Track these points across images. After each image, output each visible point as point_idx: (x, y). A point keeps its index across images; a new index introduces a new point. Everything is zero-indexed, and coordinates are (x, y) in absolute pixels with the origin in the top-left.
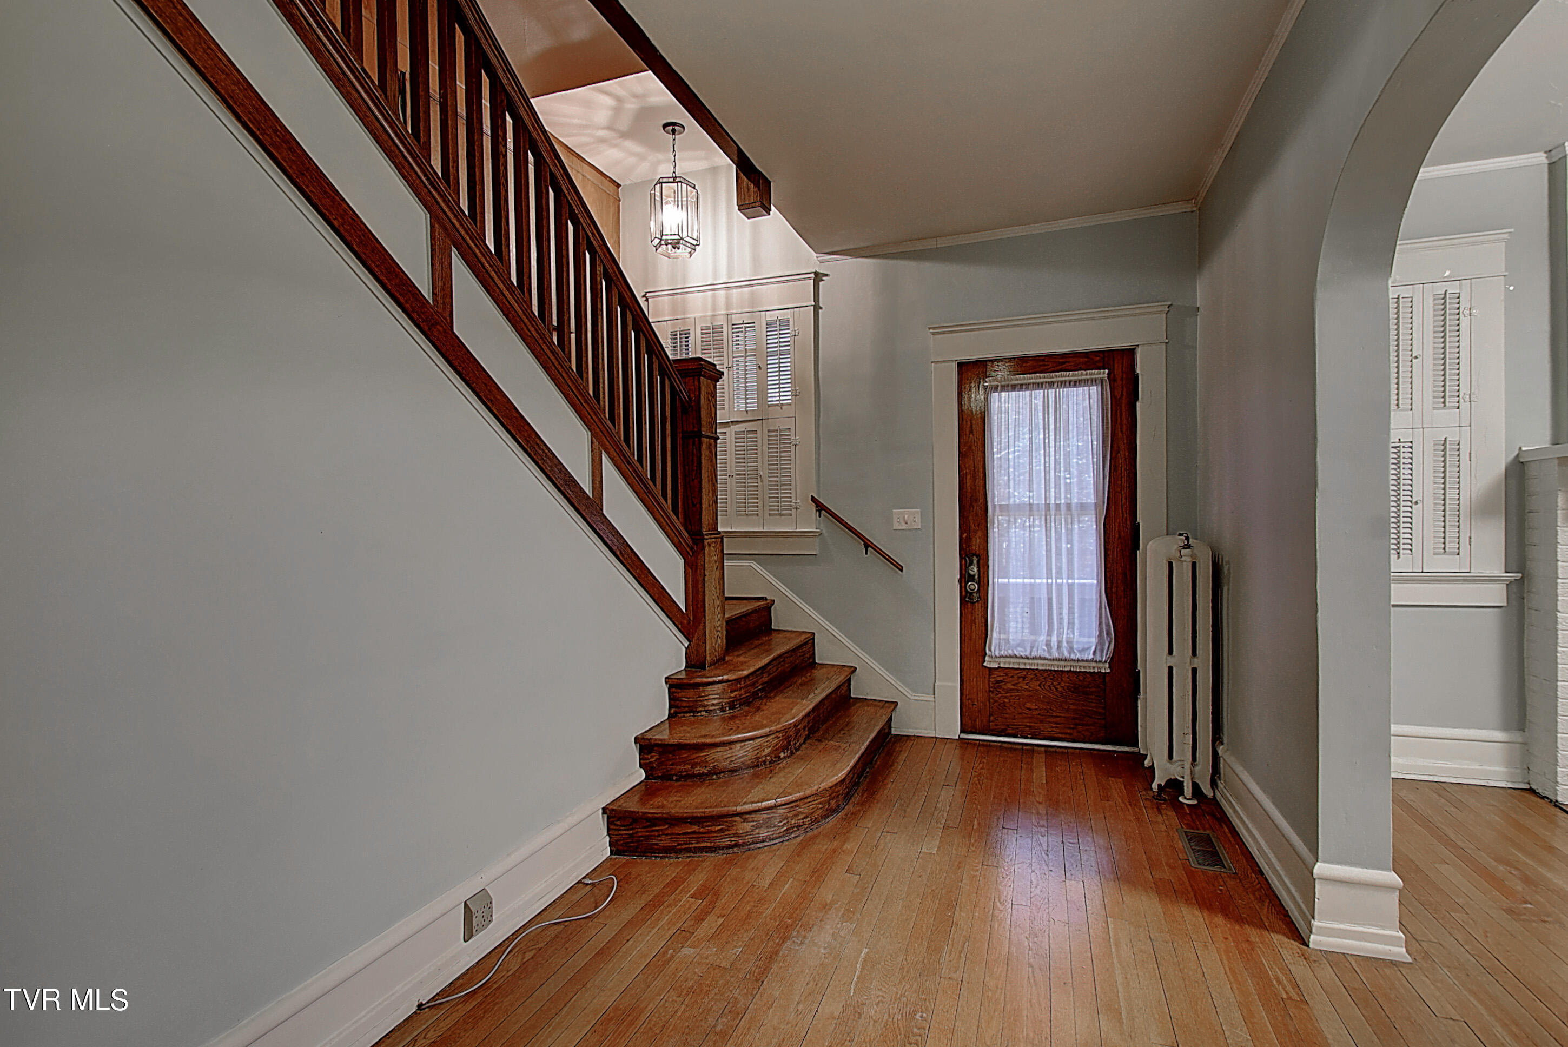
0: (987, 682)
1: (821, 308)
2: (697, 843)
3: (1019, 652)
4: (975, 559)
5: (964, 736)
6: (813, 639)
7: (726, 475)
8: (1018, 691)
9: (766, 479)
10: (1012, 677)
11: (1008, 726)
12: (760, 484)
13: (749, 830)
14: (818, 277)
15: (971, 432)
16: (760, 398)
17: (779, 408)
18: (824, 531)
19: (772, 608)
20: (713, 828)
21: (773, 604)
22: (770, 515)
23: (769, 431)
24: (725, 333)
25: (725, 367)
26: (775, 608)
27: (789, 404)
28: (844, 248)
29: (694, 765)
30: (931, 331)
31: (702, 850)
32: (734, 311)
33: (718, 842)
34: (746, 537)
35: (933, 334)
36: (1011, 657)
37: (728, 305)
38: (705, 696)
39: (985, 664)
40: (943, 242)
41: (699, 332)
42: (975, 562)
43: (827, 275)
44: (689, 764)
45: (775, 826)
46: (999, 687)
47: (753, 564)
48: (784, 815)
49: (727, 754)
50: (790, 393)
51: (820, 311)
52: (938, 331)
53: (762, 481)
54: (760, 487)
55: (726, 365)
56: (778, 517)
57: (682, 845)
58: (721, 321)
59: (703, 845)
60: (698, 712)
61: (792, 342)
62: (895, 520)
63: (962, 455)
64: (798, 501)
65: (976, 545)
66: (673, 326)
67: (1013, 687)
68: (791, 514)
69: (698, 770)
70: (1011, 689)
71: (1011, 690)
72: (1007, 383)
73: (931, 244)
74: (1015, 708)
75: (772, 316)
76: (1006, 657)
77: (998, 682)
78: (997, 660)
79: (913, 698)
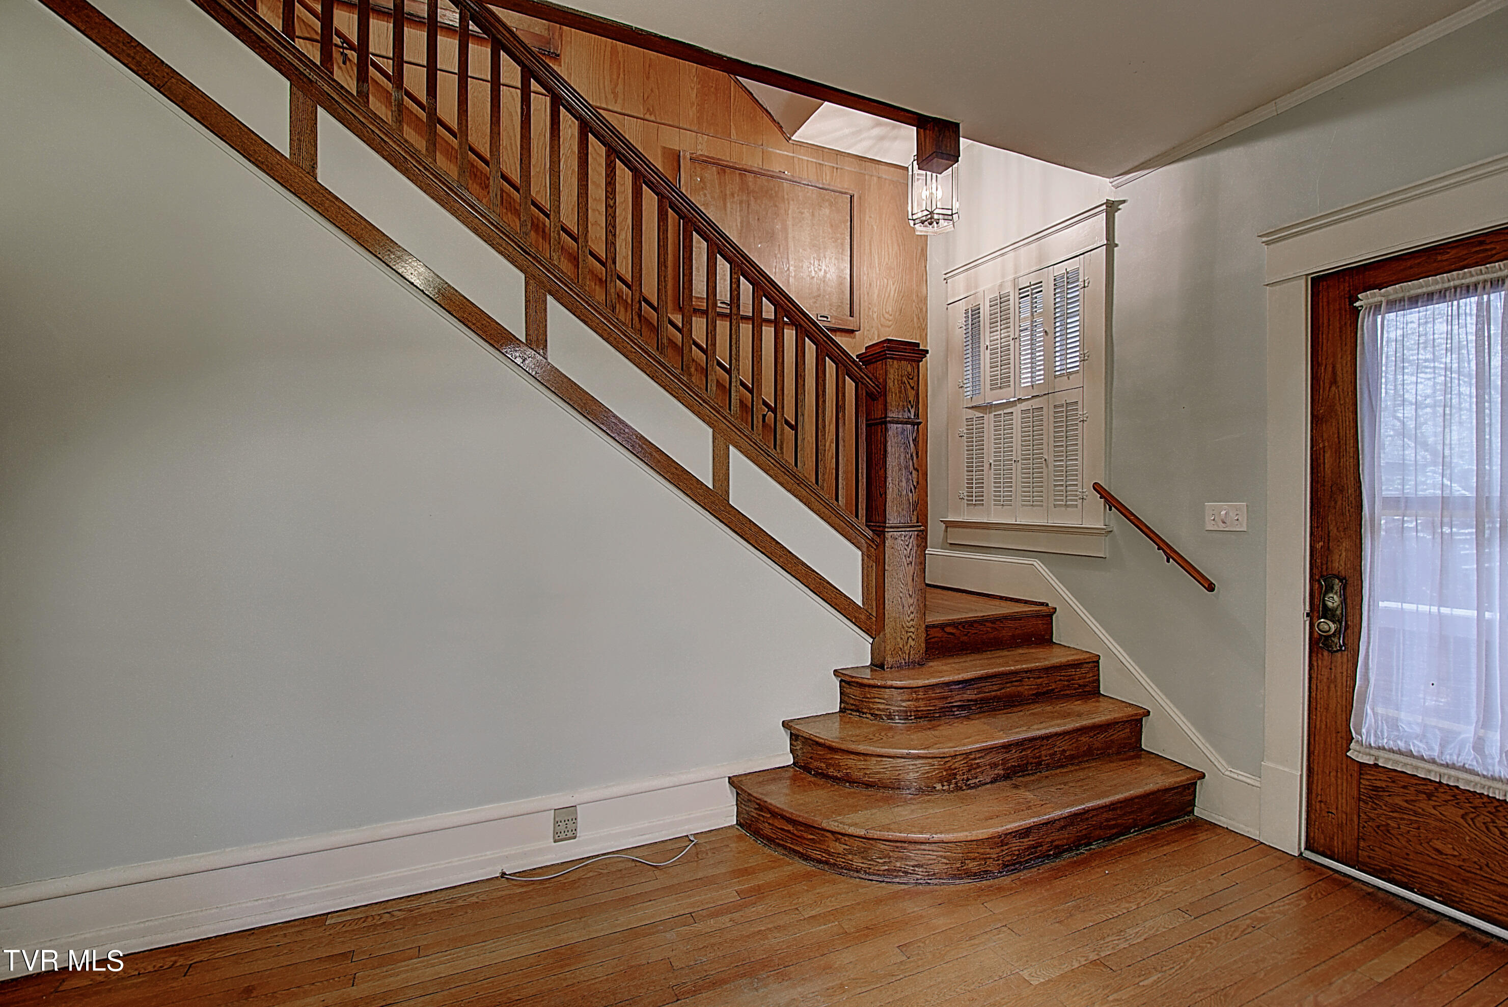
0: (1355, 782)
1: (1117, 245)
2: (791, 844)
3: (1417, 747)
4: (1337, 582)
5: (1308, 854)
6: (1098, 662)
7: (1011, 460)
8: (1416, 813)
9: (1051, 464)
10: (1404, 787)
11: (1392, 865)
12: (1045, 470)
13: (840, 852)
14: (1112, 207)
15: (1334, 382)
16: (1047, 369)
17: (1066, 378)
18: (1115, 529)
19: (1054, 617)
20: (805, 835)
21: (1055, 612)
22: (1055, 506)
23: (1055, 407)
24: (1012, 302)
25: (1011, 338)
26: (1057, 617)
27: (1077, 372)
28: (1142, 160)
29: (829, 765)
30: (1264, 239)
31: (796, 852)
32: (1021, 274)
33: (811, 853)
34: (1029, 530)
35: (1267, 243)
36: (1400, 752)
37: (1016, 269)
38: (871, 698)
39: (1348, 754)
40: (1285, 104)
41: (987, 304)
42: (1336, 588)
43: (1124, 202)
44: (824, 762)
45: (872, 860)
46: (1380, 798)
47: (1037, 563)
48: (886, 853)
49: (861, 765)
50: (1077, 359)
51: (1116, 249)
52: (1273, 237)
53: (1047, 466)
54: (1044, 475)
55: (1012, 336)
56: (1063, 509)
57: (779, 839)
58: (1008, 288)
59: (796, 848)
60: (863, 713)
61: (1082, 296)
62: (1209, 518)
63: (1317, 420)
64: (1084, 490)
65: (1339, 563)
66: (967, 303)
67: (1406, 805)
68: (1076, 506)
69: (831, 772)
70: (1400, 807)
71: (1401, 809)
72: (1401, 295)
73: (1268, 111)
74: (1409, 841)
75: (1060, 270)
76: (1391, 751)
77: (1376, 789)
78: (1373, 752)
79: (1227, 773)
